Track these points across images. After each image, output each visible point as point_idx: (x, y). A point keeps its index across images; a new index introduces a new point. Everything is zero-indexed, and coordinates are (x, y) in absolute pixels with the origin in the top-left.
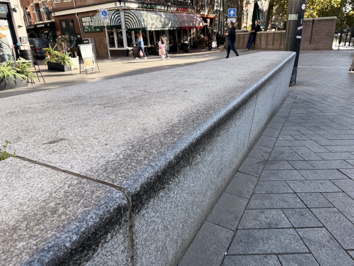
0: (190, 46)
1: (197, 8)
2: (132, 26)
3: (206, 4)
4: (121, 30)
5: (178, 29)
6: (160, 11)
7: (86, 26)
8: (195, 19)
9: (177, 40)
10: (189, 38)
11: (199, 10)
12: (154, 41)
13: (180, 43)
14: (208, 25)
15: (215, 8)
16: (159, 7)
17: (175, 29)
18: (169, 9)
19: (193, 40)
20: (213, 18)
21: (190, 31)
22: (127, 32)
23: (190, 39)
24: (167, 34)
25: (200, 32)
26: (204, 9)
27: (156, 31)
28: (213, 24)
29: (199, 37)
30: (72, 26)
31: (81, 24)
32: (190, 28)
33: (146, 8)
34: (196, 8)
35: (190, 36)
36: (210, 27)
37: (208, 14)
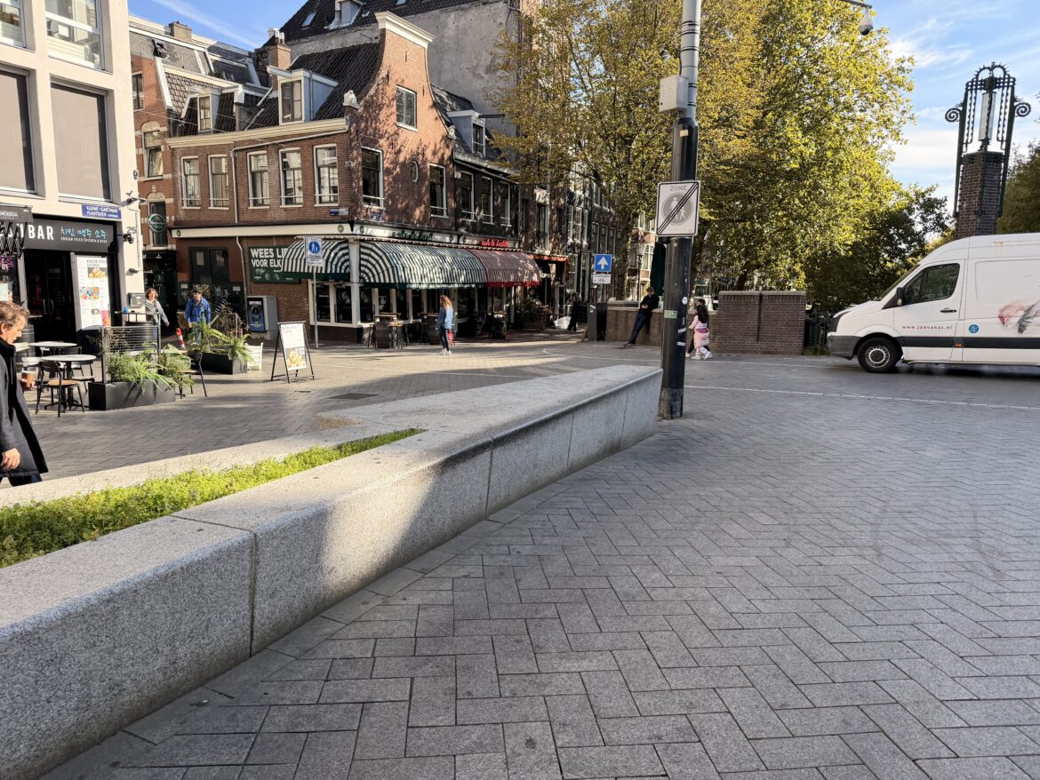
0: (508, 324)
1: (526, 240)
2: (377, 277)
3: (547, 230)
4: (348, 284)
5: (480, 287)
6: (441, 245)
7: (260, 267)
8: (522, 265)
9: (476, 310)
10: (505, 306)
11: (533, 244)
12: (422, 310)
13: (483, 317)
14: (553, 279)
15: (570, 241)
16: (437, 237)
17: (473, 286)
18: (461, 242)
19: (516, 310)
20: (564, 262)
21: (509, 290)
22: (361, 289)
23: (508, 310)
24: (455, 296)
25: (532, 293)
26: (542, 241)
27: (428, 291)
28: (564, 276)
29: (529, 306)
30: (223, 264)
31: (247, 261)
32: (509, 286)
33: (409, 238)
34: (523, 239)
35: (509, 301)
36: (557, 283)
37: (552, 252)
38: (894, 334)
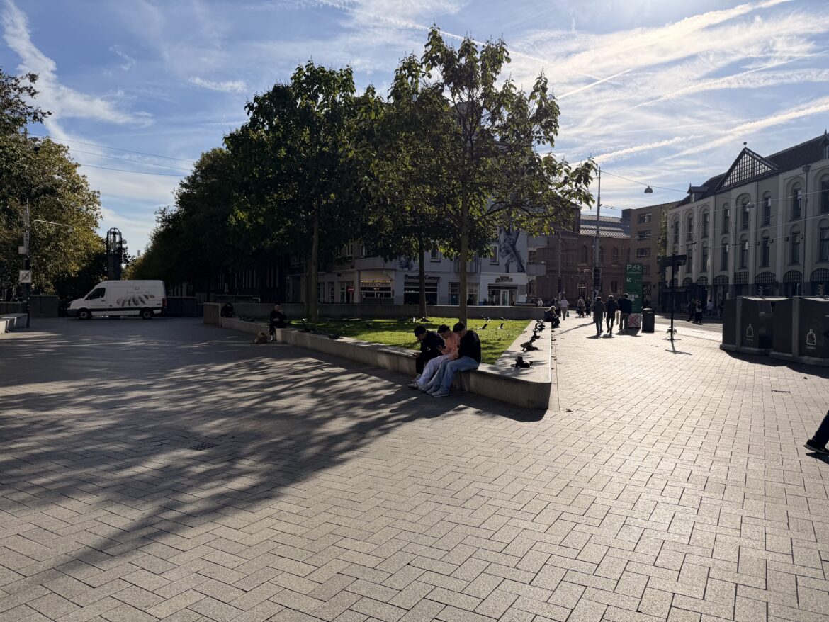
38: (88, 308)
